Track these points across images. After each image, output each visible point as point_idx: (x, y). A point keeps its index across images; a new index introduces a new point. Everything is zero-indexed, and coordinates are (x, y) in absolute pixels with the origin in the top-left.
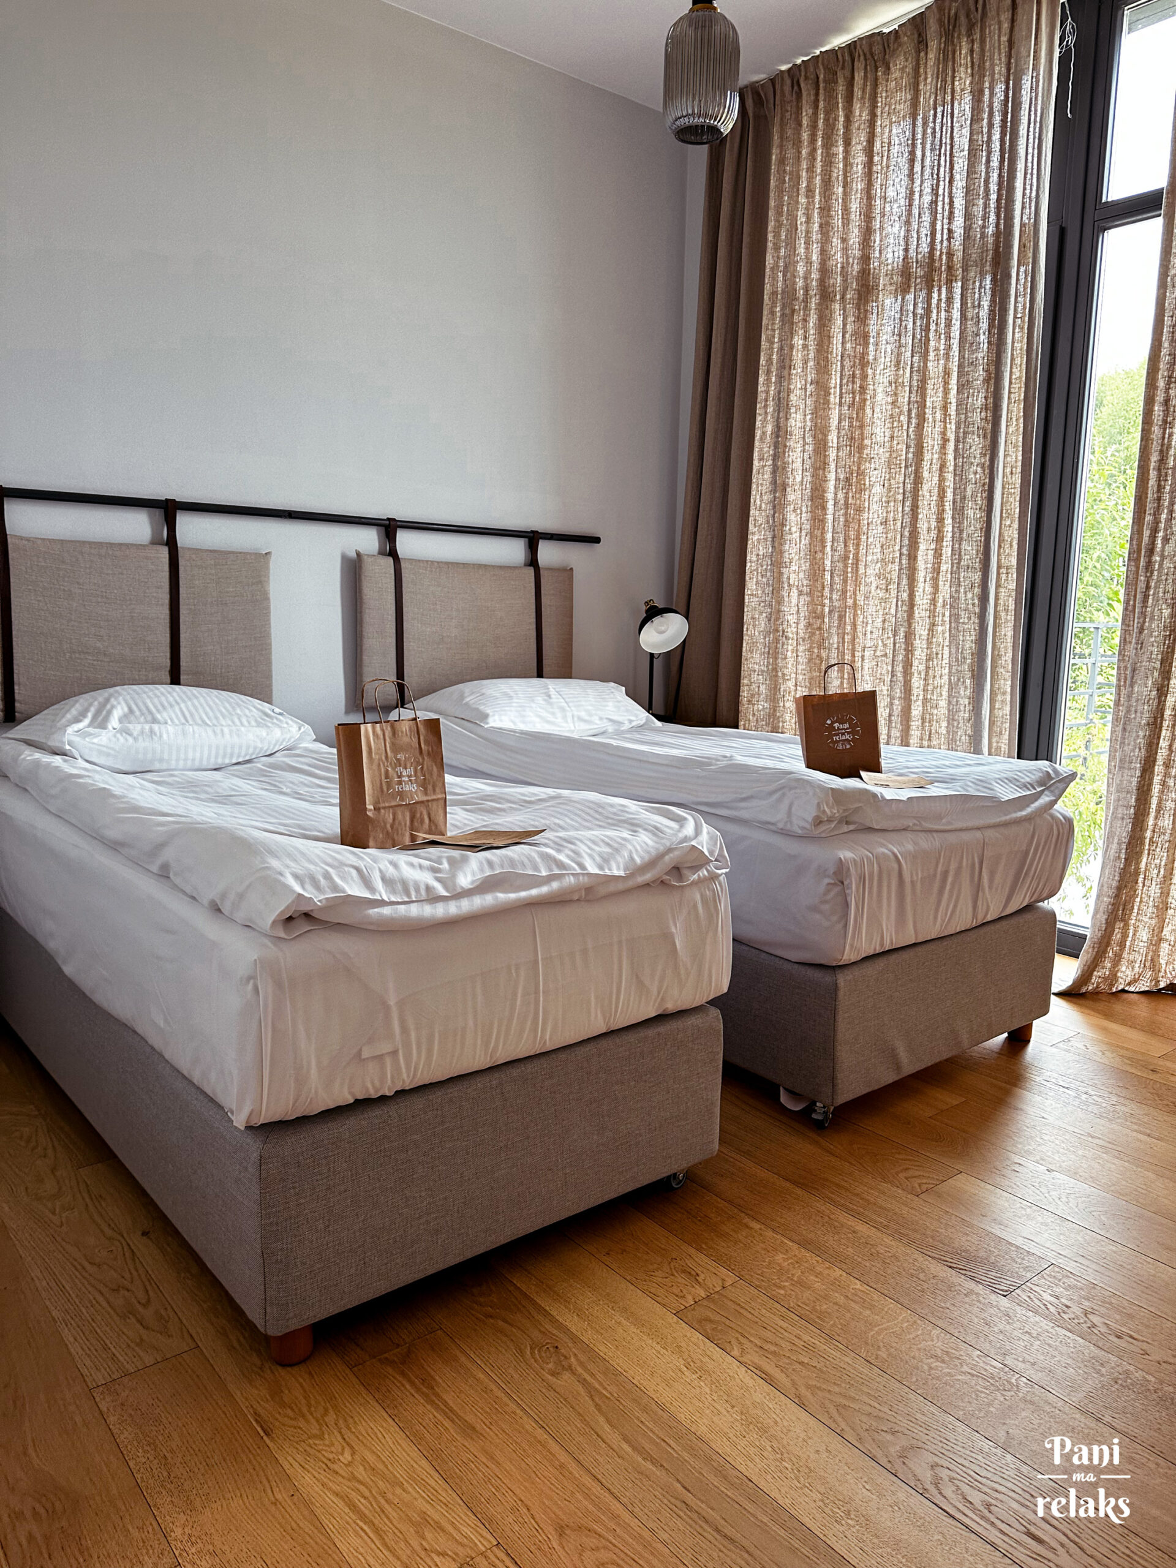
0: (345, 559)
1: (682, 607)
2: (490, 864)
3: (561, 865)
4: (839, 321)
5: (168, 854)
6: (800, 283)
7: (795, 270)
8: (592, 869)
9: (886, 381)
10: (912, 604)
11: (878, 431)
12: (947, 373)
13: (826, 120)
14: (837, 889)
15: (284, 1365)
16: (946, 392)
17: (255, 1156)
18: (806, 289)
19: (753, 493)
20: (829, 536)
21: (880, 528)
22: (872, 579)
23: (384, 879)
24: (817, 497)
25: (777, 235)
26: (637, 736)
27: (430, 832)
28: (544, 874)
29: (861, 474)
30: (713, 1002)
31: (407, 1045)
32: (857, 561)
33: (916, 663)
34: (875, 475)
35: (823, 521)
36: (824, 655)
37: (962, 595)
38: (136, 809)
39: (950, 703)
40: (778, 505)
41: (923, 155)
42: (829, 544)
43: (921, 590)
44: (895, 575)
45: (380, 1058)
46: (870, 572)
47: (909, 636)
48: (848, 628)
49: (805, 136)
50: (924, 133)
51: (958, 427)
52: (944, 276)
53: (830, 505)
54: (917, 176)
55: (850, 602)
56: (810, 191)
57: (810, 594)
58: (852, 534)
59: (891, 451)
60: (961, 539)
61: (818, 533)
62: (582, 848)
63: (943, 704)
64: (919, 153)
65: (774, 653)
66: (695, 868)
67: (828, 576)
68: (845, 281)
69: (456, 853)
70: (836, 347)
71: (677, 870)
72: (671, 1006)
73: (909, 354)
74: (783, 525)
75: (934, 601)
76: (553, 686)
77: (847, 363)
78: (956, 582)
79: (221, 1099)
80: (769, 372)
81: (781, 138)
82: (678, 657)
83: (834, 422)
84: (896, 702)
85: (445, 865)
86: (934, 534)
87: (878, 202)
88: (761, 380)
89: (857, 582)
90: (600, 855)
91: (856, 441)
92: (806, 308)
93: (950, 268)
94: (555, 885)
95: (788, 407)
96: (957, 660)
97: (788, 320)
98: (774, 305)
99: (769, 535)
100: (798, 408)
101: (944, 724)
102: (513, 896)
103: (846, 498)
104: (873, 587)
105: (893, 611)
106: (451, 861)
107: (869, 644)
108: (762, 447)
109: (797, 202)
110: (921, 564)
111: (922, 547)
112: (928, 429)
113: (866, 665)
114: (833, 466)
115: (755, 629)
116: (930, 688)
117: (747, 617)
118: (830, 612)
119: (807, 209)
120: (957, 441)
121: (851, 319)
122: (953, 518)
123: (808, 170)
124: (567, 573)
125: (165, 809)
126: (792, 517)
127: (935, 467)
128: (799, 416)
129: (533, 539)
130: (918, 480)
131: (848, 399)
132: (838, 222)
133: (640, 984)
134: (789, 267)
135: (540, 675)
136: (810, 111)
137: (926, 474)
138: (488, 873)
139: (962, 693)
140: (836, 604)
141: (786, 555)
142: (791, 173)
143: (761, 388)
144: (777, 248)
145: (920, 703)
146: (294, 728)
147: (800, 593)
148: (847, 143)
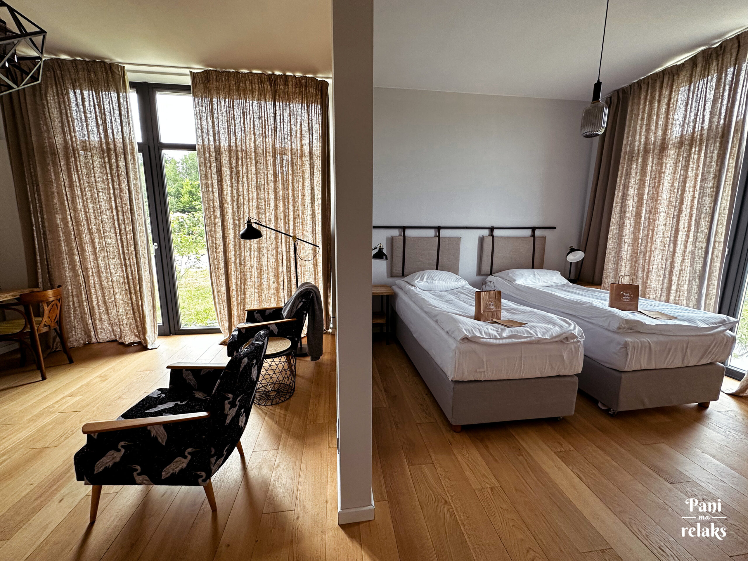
0: (479, 237)
1: (584, 249)
2: (512, 331)
3: (531, 334)
4: (651, 159)
5: (438, 318)
6: (636, 148)
7: (635, 144)
8: (540, 336)
9: (669, 179)
10: (674, 252)
11: (664, 195)
12: (697, 175)
13: (651, 96)
14: (624, 349)
15: (455, 432)
16: (696, 181)
17: (452, 387)
18: (638, 150)
19: (613, 214)
20: (642, 228)
21: (663, 227)
22: (658, 243)
23: (485, 332)
24: (638, 215)
25: (628, 133)
26: (563, 288)
27: (496, 318)
28: (526, 336)
29: (656, 208)
30: (577, 375)
31: (487, 370)
32: (653, 236)
33: (675, 272)
34: (662, 209)
35: (640, 223)
36: (637, 265)
37: (697, 251)
38: (431, 305)
39: (688, 286)
40: (622, 217)
41: (692, 104)
42: (641, 230)
43: (679, 247)
44: (668, 242)
45: (481, 372)
46: (658, 241)
47: (672, 263)
48: (647, 258)
49: (642, 102)
50: (693, 96)
51: (700, 194)
52: (698, 143)
53: (643, 218)
54: (689, 110)
55: (649, 249)
56: (642, 119)
57: (633, 246)
58: (651, 228)
59: (670, 201)
60: (698, 232)
61: (637, 227)
62: (538, 329)
63: (686, 286)
64: (690, 102)
65: (617, 264)
66: (573, 338)
67: (640, 240)
68: (654, 147)
69: (503, 327)
70: (649, 168)
71: (567, 338)
72: (561, 374)
73: (680, 169)
74: (624, 223)
75: (684, 252)
76: (537, 271)
77: (653, 173)
78: (694, 245)
79: (446, 372)
80: (621, 177)
81: (632, 104)
82: (580, 264)
83: (646, 191)
84: (665, 284)
85: (500, 330)
86: (686, 229)
87: (671, 120)
88: (618, 179)
89: (652, 243)
90: (543, 332)
91: (655, 198)
92: (638, 156)
93: (701, 140)
94: (529, 339)
95: (628, 187)
96: (693, 272)
97: (630, 161)
98: (625, 155)
99: (618, 227)
100: (632, 187)
101: (686, 293)
102: (517, 340)
103: (649, 217)
104: (659, 245)
105: (666, 253)
106: (501, 329)
107: (655, 263)
108: (617, 200)
109: (637, 122)
110: (679, 239)
111: (680, 233)
112: (686, 194)
113: (654, 270)
114: (645, 206)
115: (610, 255)
116: (680, 280)
117: (607, 252)
118: (640, 252)
119: (641, 125)
120: (699, 199)
121: (655, 159)
122: (695, 225)
123: (642, 112)
124: (544, 238)
125: (436, 306)
126: (627, 221)
127: (689, 206)
128: (632, 190)
129: (534, 229)
130: (680, 211)
131: (652, 185)
132: (653, 127)
133: (552, 367)
134: (632, 144)
135: (533, 268)
136: (645, 94)
137: (684, 209)
138: (511, 334)
139: (694, 284)
140: (643, 250)
141: (624, 233)
142: (635, 114)
143: (618, 182)
144: (628, 138)
145: (675, 285)
146: (464, 282)
147: (629, 246)
148: (659, 102)
